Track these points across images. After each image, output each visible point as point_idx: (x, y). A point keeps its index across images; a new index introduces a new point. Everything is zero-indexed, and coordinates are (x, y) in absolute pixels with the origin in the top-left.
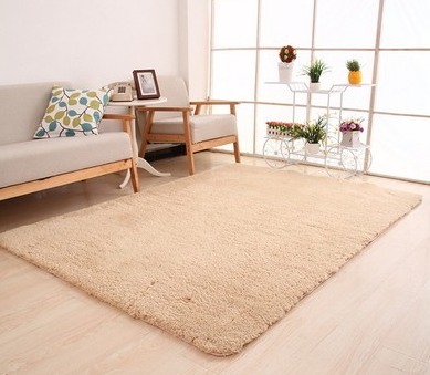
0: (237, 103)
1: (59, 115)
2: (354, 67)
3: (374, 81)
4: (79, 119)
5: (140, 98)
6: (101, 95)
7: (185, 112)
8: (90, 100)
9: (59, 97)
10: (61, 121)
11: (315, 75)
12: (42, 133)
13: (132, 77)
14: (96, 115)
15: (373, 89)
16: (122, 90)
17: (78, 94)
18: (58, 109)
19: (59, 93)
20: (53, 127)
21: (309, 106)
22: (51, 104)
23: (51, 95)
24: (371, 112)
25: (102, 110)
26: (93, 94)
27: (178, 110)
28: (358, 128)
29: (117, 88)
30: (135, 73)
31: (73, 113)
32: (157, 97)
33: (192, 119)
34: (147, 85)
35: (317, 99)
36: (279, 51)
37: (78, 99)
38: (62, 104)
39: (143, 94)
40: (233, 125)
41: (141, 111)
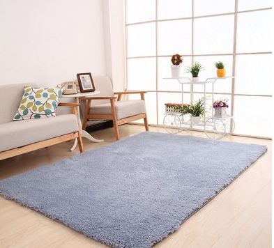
0: (145, 92)
1: (30, 104)
2: (220, 66)
3: (233, 75)
4: (43, 107)
5: (82, 91)
6: (57, 91)
7: (112, 99)
8: (49, 94)
9: (29, 93)
10: (31, 108)
11: (195, 72)
12: (19, 117)
13: (76, 78)
14: (54, 104)
15: (233, 80)
16: (70, 87)
17: (41, 91)
18: (29, 101)
19: (28, 90)
20: (26, 113)
21: (192, 92)
22: (24, 97)
23: (24, 92)
24: (233, 94)
25: (57, 101)
26: (52, 90)
27: (107, 98)
28: (225, 105)
29: (67, 86)
30: (78, 75)
31: (38, 103)
32: (93, 91)
33: (116, 104)
34: (86, 83)
35: (197, 88)
36: (171, 58)
37: (42, 94)
38: (32, 98)
39: (84, 89)
40: (143, 106)
41: (83, 100)
